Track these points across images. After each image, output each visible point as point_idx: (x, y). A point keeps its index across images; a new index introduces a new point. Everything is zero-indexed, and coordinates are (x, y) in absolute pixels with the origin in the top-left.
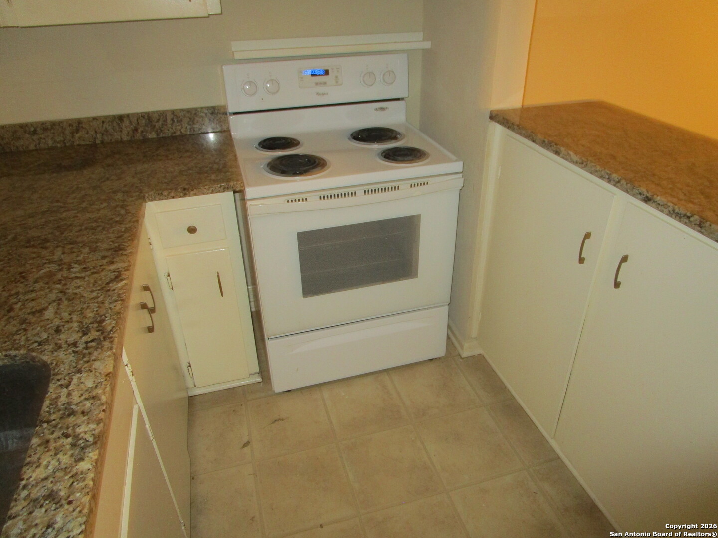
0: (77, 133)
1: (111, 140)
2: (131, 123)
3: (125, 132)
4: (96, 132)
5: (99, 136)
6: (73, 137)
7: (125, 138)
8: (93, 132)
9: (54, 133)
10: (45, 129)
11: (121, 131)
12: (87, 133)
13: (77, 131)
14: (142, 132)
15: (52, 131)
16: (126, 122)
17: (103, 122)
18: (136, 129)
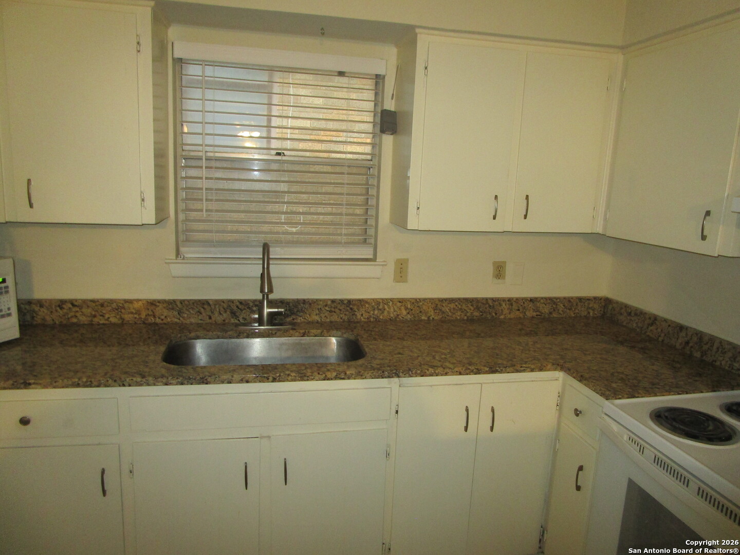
0: (651, 326)
1: (668, 343)
2: (687, 334)
3: (680, 341)
4: (662, 331)
5: (663, 335)
6: (648, 328)
7: (678, 346)
8: (659, 330)
9: (639, 319)
10: (636, 314)
11: (677, 339)
12: (657, 329)
13: (652, 324)
14: (692, 347)
15: (639, 318)
16: (683, 334)
17: (669, 326)
18: (687, 343)
